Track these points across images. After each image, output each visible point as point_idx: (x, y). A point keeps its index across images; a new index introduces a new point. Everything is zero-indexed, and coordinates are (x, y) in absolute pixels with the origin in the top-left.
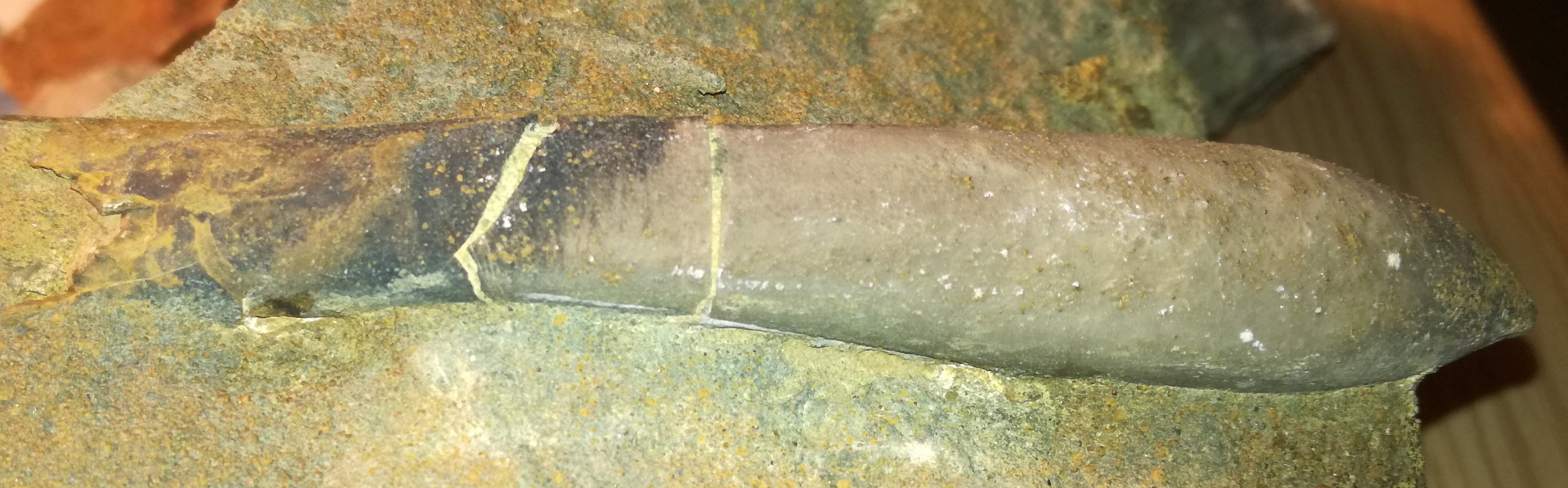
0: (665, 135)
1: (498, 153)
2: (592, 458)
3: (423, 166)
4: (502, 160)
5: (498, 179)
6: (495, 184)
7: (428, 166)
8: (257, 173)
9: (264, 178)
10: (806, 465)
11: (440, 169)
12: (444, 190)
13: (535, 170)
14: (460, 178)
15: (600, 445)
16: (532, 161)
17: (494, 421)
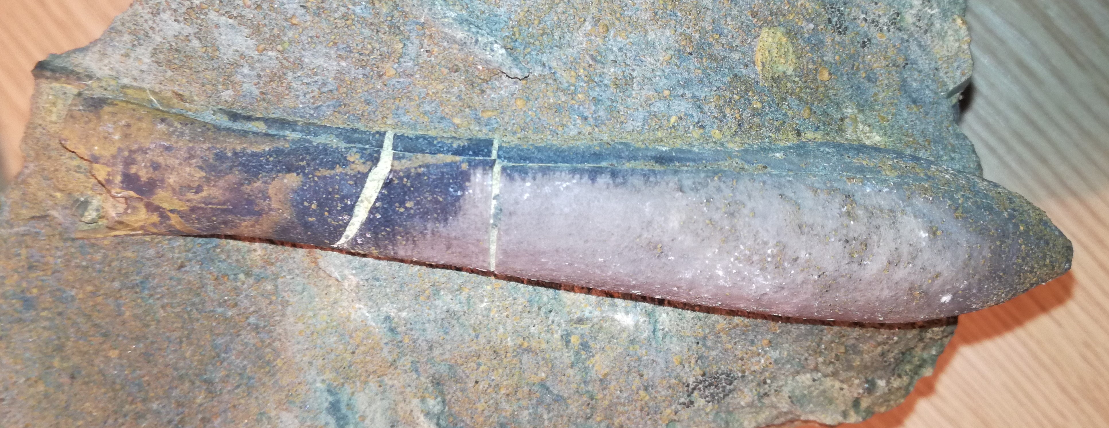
0: (463, 188)
1: (349, 203)
2: (427, 325)
3: (303, 204)
4: (353, 207)
5: (350, 219)
6: (349, 222)
7: (306, 204)
8: (198, 190)
9: (204, 194)
10: (554, 327)
11: (314, 206)
12: (317, 220)
13: (375, 217)
14: (326, 214)
15: (432, 317)
16: (371, 212)
17: (370, 303)
